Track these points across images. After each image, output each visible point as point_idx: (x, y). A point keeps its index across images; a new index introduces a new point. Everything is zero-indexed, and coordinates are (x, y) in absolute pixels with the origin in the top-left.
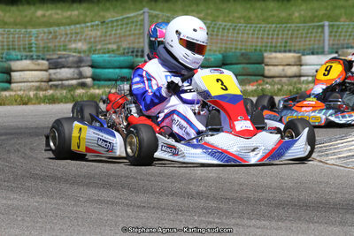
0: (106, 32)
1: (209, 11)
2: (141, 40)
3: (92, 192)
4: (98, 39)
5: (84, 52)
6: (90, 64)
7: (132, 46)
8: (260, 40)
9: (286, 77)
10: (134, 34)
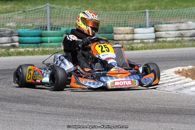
0: (26, 17)
1: (83, 5)
2: (45, 21)
3: (19, 106)
4: (21, 21)
5: (14, 28)
6: (17, 34)
7: (40, 24)
8: (111, 20)
9: (125, 40)
10: (42, 18)
